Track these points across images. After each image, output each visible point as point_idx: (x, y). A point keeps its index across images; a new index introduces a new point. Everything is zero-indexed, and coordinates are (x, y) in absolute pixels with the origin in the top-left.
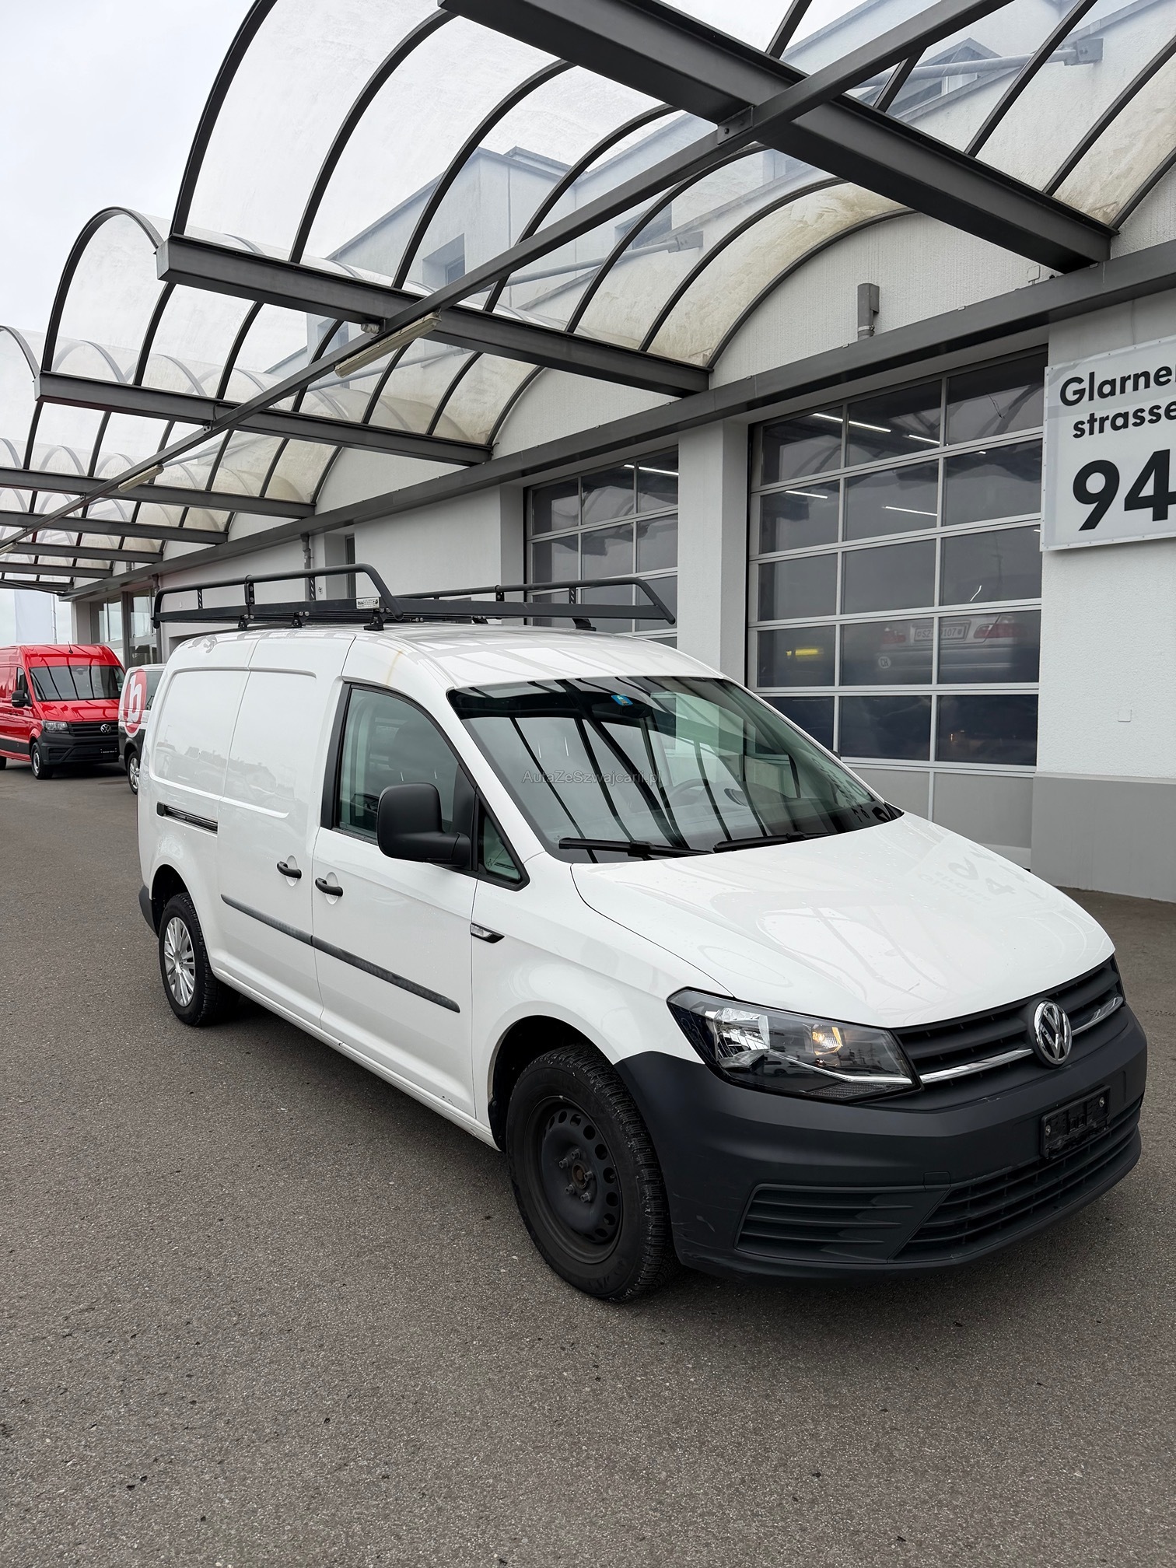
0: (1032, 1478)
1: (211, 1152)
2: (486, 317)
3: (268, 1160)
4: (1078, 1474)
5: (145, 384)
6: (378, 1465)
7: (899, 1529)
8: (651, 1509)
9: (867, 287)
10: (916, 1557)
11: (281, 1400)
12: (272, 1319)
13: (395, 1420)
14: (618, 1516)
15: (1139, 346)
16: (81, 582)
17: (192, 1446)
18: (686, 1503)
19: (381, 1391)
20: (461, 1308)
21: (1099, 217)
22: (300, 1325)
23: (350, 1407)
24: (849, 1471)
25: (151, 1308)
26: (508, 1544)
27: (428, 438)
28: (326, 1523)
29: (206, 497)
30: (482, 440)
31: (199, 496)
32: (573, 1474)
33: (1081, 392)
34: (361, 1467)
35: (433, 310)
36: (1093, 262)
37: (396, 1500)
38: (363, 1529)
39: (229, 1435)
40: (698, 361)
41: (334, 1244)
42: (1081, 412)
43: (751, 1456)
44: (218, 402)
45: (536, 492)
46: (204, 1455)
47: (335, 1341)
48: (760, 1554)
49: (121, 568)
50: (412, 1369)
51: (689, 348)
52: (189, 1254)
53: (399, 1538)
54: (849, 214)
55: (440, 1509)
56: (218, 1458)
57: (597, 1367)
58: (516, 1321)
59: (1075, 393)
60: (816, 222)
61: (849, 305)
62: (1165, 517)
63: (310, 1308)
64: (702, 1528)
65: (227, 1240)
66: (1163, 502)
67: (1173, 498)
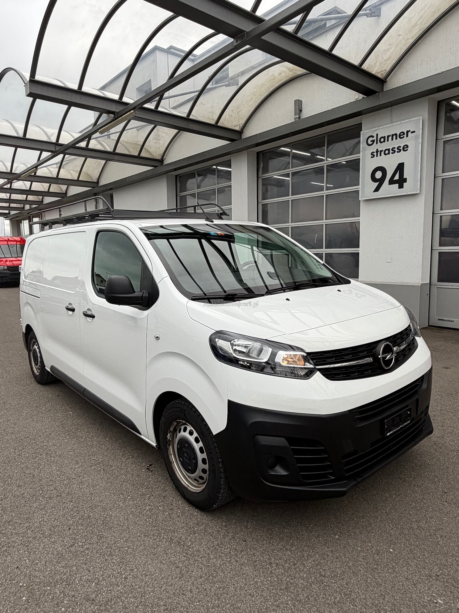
0: (321, 539)
1: (42, 429)
2: (155, 111)
3: (63, 432)
4: (337, 537)
5: (27, 137)
6: (86, 544)
7: (270, 559)
8: (183, 556)
9: (298, 101)
10: (275, 569)
11: (54, 522)
12: (55, 491)
13: (95, 527)
14: (171, 559)
15: (393, 124)
16: (13, 212)
17: (18, 540)
18: (196, 553)
19: (91, 517)
20: (126, 485)
21: (379, 76)
22: (65, 493)
23: (79, 523)
24: (256, 539)
25: (10, 489)
26: (129, 572)
27: (139, 157)
28: (63, 567)
29: (56, 180)
30: (159, 158)
31: (54, 179)
32: (157, 545)
33: (373, 141)
34: (80, 545)
35: (134, 109)
36: (377, 92)
37: (91, 557)
38: (76, 569)
39: (32, 536)
40: (238, 128)
41: (82, 462)
42: (374, 148)
43: (222, 535)
44: (57, 144)
45: (180, 177)
46: (21, 543)
47: (77, 499)
48: (220, 571)
49: (27, 207)
50: (104, 508)
51: (234, 123)
52: (27, 468)
53: (89, 571)
54: (291, 73)
55: (106, 560)
56: (27, 545)
57: (172, 505)
58: (145, 489)
59: (371, 141)
60: (279, 76)
61: (291, 107)
62: (403, 187)
63: (70, 487)
64: (201, 562)
65: (42, 462)
66: (401, 182)
67: (405, 180)
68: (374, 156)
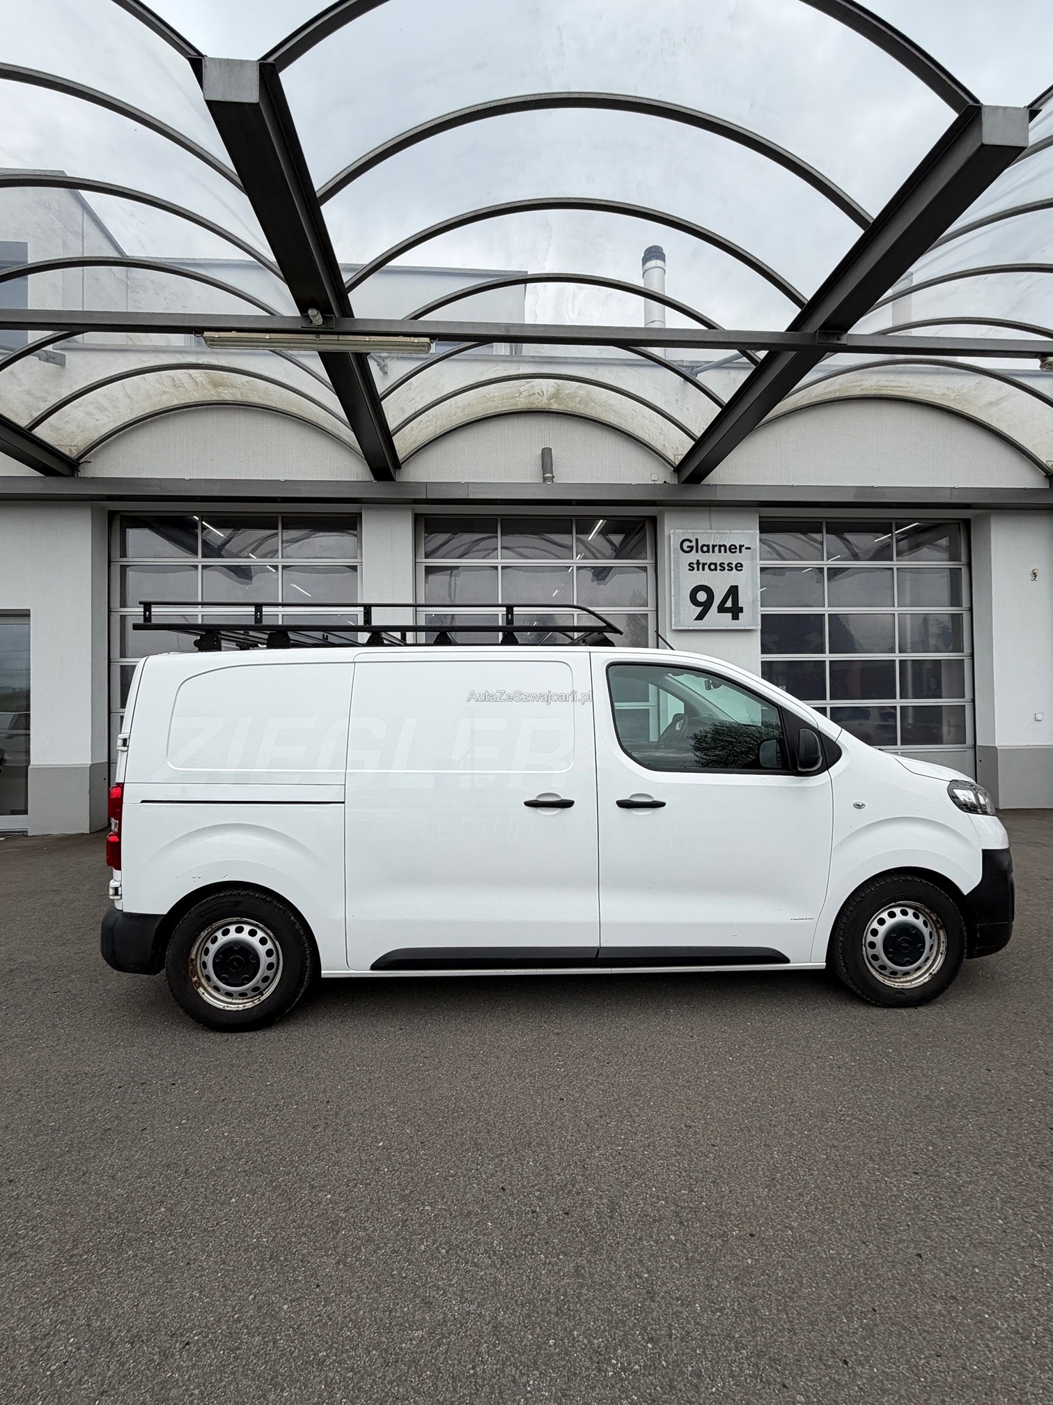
15: (716, 531)
33: (692, 548)
42: (693, 557)
59: (688, 547)
62: (738, 619)
66: (736, 611)
67: (741, 610)
68: (694, 569)
